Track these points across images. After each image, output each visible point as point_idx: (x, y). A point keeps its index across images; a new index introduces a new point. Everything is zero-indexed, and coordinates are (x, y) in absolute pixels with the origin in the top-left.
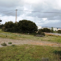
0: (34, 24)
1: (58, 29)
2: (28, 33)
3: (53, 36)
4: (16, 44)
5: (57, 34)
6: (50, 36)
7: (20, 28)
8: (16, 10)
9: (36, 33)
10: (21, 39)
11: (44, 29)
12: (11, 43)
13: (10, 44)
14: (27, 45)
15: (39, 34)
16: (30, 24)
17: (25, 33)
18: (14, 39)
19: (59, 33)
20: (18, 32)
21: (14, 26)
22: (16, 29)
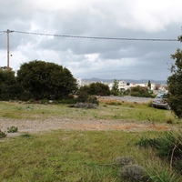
0: (68, 73)
1: (128, 84)
2: (49, 99)
3: (119, 104)
4: (30, 131)
5: (130, 99)
6: (113, 104)
7: (26, 87)
8: (8, 31)
9: (72, 97)
10: (37, 116)
11: (93, 85)
12: (16, 131)
13: (14, 132)
14: (61, 132)
15: (83, 102)
16: (55, 72)
17: (42, 99)
18: (17, 118)
19: (135, 96)
20: (19, 99)
21: (4, 81)
22: (11, 88)
